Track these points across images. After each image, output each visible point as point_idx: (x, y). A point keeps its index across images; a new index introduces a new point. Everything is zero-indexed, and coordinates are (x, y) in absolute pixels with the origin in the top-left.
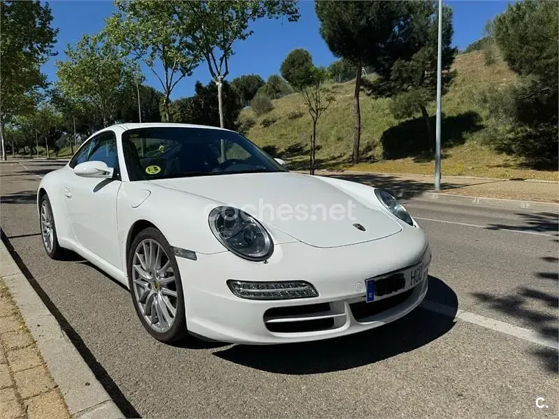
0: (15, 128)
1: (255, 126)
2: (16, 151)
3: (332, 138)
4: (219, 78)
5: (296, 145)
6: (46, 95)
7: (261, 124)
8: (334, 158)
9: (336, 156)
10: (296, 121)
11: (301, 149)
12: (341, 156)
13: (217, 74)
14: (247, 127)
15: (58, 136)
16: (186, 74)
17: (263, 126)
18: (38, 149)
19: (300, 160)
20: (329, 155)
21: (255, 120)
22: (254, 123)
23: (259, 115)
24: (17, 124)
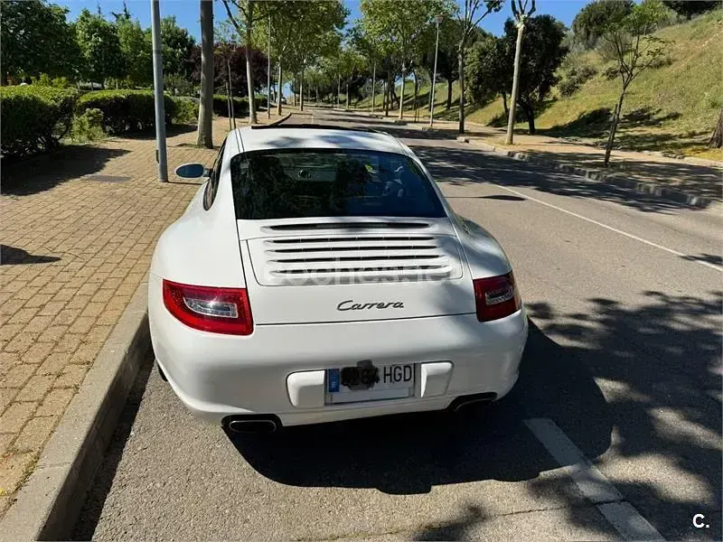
0: (320, 72)
1: (595, 78)
2: (321, 98)
3: (704, 104)
4: (522, 17)
5: (643, 111)
6: (347, 35)
7: (604, 74)
8: (692, 135)
9: (698, 132)
10: (658, 72)
11: (649, 116)
12: (706, 133)
13: (520, 12)
14: (583, 79)
15: (362, 82)
16: (493, 10)
17: (605, 77)
18: (341, 97)
19: (638, 134)
20: (687, 129)
21: (597, 67)
22: (595, 73)
23: (606, 61)
24: (322, 67)
